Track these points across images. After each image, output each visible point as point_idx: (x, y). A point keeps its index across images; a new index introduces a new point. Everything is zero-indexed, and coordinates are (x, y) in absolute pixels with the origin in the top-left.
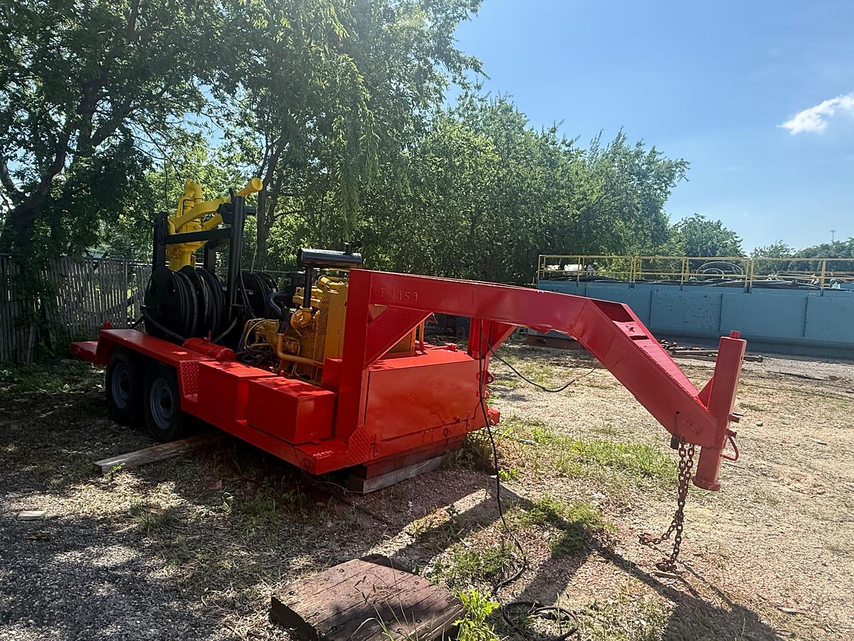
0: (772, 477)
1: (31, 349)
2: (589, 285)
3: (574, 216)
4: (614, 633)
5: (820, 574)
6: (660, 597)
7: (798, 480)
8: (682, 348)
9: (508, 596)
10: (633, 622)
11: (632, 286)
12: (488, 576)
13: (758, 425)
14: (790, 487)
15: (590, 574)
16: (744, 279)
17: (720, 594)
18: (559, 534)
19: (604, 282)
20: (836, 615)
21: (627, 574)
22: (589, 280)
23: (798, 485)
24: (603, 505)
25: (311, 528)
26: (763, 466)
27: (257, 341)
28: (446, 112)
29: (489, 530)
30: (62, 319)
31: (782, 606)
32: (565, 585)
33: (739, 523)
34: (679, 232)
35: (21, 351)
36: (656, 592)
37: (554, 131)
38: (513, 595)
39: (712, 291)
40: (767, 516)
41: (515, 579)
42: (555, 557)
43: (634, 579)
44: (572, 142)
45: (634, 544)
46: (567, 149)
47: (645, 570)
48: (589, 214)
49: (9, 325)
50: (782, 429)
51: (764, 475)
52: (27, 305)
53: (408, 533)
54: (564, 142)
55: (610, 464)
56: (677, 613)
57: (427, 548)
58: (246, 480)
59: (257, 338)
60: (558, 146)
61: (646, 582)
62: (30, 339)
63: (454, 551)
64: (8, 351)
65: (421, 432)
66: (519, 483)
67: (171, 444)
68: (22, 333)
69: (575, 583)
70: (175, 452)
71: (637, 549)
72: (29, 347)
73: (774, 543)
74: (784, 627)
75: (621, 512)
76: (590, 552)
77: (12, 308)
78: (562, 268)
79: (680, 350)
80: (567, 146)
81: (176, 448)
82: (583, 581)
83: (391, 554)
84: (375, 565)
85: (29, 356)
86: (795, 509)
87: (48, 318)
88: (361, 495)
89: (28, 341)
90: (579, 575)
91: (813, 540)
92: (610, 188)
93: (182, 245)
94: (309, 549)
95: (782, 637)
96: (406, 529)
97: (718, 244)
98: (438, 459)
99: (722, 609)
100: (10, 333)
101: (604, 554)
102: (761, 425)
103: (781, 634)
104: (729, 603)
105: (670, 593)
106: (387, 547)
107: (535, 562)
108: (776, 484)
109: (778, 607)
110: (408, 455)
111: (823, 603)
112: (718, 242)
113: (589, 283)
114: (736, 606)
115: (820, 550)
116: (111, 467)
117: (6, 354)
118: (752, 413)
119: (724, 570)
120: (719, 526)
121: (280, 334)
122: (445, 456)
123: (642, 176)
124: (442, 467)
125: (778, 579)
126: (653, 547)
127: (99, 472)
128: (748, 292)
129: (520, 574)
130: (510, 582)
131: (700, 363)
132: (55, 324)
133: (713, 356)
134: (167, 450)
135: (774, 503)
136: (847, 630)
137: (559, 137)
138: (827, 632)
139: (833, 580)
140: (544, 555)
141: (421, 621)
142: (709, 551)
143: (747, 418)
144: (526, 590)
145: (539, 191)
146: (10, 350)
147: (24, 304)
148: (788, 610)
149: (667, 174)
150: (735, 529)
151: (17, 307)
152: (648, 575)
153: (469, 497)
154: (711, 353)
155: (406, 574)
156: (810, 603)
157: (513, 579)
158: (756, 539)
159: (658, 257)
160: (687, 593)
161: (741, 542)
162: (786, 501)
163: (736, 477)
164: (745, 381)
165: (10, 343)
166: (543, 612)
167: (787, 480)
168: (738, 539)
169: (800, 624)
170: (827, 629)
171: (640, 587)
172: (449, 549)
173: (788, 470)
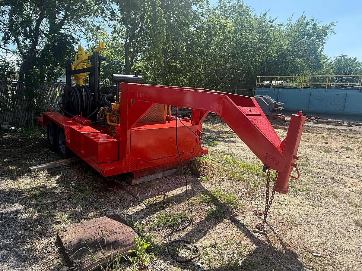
0: (342, 184)
1: (33, 120)
2: (280, 90)
3: (275, 57)
4: (218, 260)
5: (343, 236)
6: (250, 242)
7: (355, 186)
8: (322, 119)
9: (176, 237)
10: (230, 254)
11: (301, 90)
12: (171, 227)
13: (347, 157)
14: (349, 189)
15: (220, 229)
16: (359, 85)
17: (282, 243)
18: (214, 208)
19: (287, 88)
20: (343, 259)
21: (238, 230)
22: (280, 88)
23: (354, 188)
24: (244, 195)
25: (103, 199)
26: (338, 178)
27: (103, 117)
28: (212, 9)
29: (182, 205)
30: (45, 108)
31: (314, 252)
32: (206, 233)
33: (311, 207)
34: (333, 64)
35: (30, 121)
36: (249, 240)
37: (265, 15)
38: (179, 236)
39: (342, 92)
40: (329, 204)
41: (183, 229)
42: (207, 219)
43: (241, 233)
44: (274, 21)
45: (250, 215)
46: (271, 24)
47: (249, 228)
48: (282, 56)
49: (24, 110)
50: (359, 159)
51: (338, 182)
52: (30, 102)
53: (144, 204)
54: (270, 21)
55: (257, 175)
56: (255, 251)
57: (149, 212)
58: (86, 177)
59: (103, 115)
60: (267, 23)
61: (246, 234)
62: (33, 116)
63: (160, 214)
64: (25, 121)
65: (163, 158)
66: (209, 182)
67: (63, 160)
68: (29, 114)
69: (211, 233)
70: (64, 164)
71: (251, 218)
72: (32, 119)
73: (325, 218)
74: (310, 264)
75: (252, 198)
76: (225, 218)
77: (25, 103)
78: (271, 82)
79: (321, 120)
80: (271, 22)
81: (65, 162)
82: (216, 232)
83: (132, 213)
84: (111, 220)
85: (32, 123)
86: (346, 201)
87: (39, 107)
88: (132, 186)
89: (32, 117)
90: (215, 229)
91: (349, 218)
92: (294, 43)
93: (78, 75)
94: (97, 209)
95: (306, 269)
96: (144, 202)
97: (353, 69)
98: (175, 170)
99: (280, 251)
100: (25, 114)
101: (231, 219)
102: (349, 157)
103: (306, 267)
104: (285, 248)
105: (256, 241)
106: (131, 210)
107: (196, 221)
108: (342, 187)
109: (311, 252)
110: (157, 168)
111: (339, 252)
112: (353, 68)
113: (280, 89)
114: (289, 250)
115: (349, 224)
116: (35, 169)
117: (24, 122)
118: (346, 151)
119: (291, 231)
120: (300, 208)
121: (108, 114)
122: (178, 169)
123: (309, 35)
124: (175, 174)
125: (318, 238)
126: (259, 217)
127: (30, 171)
128: (360, 92)
129: (187, 226)
130: (180, 230)
131: (330, 127)
132: (42, 109)
133: (337, 123)
134: (61, 163)
135: (336, 197)
136: (346, 268)
137: (267, 18)
138: (334, 268)
139: (350, 240)
140: (203, 218)
141: (116, 249)
142: (287, 221)
143: (343, 153)
144: (186, 234)
145: (256, 45)
146: (25, 120)
147: (29, 102)
148: (316, 255)
149: (323, 33)
150: (308, 209)
151: (26, 103)
152: (249, 231)
153: (181, 188)
154: (336, 122)
155: (123, 225)
156: (331, 251)
157: (182, 229)
158: (316, 216)
159: (320, 76)
160: (265, 242)
161: (307, 217)
162: (343, 196)
163: (321, 183)
164: (349, 135)
165: (25, 117)
166: (188, 246)
167: (349, 185)
168: (306, 215)
169: (320, 263)
170: (334, 266)
171: (242, 237)
172: (158, 213)
173: (351, 180)
